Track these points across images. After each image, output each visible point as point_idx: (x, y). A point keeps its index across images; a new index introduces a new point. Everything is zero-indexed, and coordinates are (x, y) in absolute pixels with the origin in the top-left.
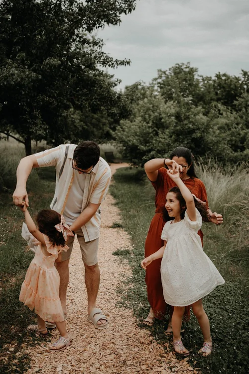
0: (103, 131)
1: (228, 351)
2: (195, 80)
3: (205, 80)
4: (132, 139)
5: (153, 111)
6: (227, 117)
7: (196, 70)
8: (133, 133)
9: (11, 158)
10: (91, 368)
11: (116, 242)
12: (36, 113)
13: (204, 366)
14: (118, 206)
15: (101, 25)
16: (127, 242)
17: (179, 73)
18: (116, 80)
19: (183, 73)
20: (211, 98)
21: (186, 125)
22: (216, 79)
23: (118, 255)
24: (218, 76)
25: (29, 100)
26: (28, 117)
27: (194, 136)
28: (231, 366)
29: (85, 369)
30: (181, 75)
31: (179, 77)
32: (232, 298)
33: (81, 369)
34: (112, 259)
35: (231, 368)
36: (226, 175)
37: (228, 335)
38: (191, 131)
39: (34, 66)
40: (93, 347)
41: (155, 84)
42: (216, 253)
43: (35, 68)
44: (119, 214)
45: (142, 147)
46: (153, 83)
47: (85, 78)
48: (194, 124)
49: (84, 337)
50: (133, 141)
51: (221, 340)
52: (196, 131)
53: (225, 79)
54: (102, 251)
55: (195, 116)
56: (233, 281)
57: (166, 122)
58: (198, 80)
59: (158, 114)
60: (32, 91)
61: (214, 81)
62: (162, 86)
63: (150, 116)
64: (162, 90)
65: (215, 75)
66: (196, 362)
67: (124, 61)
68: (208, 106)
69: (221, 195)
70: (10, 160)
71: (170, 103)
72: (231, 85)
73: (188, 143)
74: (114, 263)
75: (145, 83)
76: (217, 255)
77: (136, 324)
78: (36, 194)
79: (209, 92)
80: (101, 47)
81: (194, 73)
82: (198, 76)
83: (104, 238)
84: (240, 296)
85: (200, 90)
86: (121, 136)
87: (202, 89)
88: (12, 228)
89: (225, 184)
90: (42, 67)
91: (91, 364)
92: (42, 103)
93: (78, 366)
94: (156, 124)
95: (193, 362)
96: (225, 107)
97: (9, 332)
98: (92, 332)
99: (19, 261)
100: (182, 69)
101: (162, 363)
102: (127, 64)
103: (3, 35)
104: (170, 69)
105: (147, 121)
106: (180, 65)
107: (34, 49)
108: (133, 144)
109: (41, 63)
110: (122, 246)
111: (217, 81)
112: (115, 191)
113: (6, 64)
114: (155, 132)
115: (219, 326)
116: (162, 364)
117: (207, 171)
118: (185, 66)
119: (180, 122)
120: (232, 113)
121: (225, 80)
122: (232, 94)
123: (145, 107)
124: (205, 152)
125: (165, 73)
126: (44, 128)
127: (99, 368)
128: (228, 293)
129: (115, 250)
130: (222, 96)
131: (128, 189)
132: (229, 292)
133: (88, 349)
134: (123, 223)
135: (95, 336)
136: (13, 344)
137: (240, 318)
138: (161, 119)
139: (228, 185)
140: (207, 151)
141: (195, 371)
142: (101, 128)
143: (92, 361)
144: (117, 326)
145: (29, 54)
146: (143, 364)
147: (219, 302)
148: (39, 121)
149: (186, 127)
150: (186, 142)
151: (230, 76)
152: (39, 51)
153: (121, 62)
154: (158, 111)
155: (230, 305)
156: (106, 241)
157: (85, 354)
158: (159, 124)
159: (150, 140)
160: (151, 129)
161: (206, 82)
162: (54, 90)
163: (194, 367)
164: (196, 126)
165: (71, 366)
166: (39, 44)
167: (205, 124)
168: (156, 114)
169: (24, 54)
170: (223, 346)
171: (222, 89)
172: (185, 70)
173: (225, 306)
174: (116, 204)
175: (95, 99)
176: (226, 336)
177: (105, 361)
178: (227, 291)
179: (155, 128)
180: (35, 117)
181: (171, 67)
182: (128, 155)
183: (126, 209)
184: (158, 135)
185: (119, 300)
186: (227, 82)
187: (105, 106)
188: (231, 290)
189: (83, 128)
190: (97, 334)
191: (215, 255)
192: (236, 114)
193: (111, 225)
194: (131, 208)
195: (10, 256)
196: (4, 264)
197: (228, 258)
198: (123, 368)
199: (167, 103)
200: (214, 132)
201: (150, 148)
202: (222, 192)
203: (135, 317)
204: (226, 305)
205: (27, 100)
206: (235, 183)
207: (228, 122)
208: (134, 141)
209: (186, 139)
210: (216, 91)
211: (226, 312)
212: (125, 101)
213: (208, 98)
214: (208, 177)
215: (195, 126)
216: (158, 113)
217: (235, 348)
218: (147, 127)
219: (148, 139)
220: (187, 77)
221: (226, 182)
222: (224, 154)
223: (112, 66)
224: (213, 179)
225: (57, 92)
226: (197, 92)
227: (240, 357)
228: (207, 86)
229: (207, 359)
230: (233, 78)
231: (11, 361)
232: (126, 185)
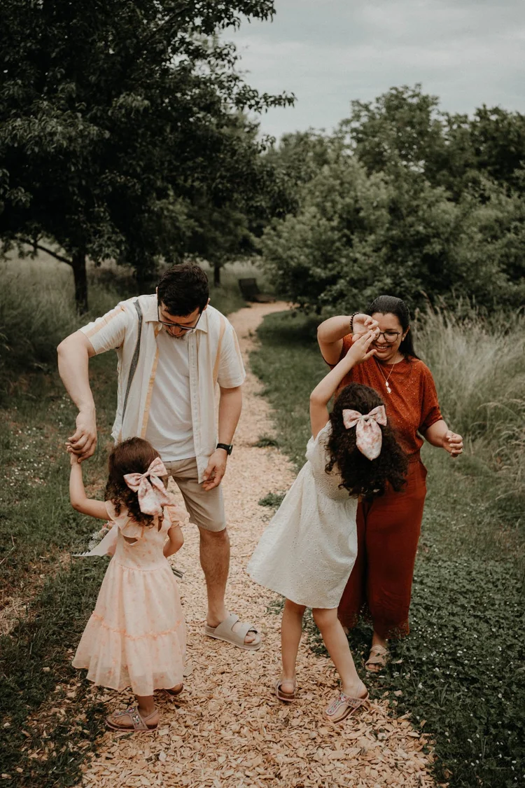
0: (236, 236)
1: (488, 701)
2: (431, 123)
3: (453, 123)
4: (297, 255)
5: (342, 195)
6: (500, 203)
7: (435, 101)
8: (299, 242)
9: (46, 297)
10: (223, 731)
11: (265, 477)
12: (100, 210)
13: (439, 731)
14: (267, 399)
15: (232, 21)
16: (288, 477)
17: (397, 108)
18: (265, 138)
19: (406, 108)
20: (466, 161)
21: (411, 226)
22: (478, 119)
23: (271, 505)
24: (482, 114)
25: (84, 183)
26: (82, 217)
27: (427, 249)
28: (493, 731)
29: (213, 733)
30: (403, 113)
31: (397, 117)
32: (499, 596)
33: (205, 734)
34: (260, 514)
35: (491, 734)
36: (493, 334)
37: (488, 670)
38: (422, 239)
39: (94, 111)
40: (225, 691)
41: (346, 132)
42: (468, 500)
43: (96, 114)
44: (272, 417)
45: (319, 270)
46: (341, 131)
47: (199, 132)
48: (427, 225)
49: (208, 672)
50: (298, 259)
51: (474, 681)
52: (432, 240)
53: (497, 120)
54: (239, 497)
55: (429, 206)
56: (502, 560)
57: (368, 217)
58: (437, 122)
59: (351, 201)
60: (90, 164)
61: (473, 125)
62: (360, 136)
63: (334, 203)
64: (361, 146)
65: (475, 111)
66: (424, 722)
67: (280, 98)
68: (458, 179)
69: (482, 377)
70: (44, 301)
71: (378, 176)
72: (509, 132)
73: (414, 266)
74: (262, 523)
75: (323, 130)
76: (471, 507)
77: (307, 646)
78: (99, 374)
79: (463, 149)
80: (233, 64)
81: (430, 109)
82: (439, 113)
83: (240, 468)
84: (514, 592)
85: (442, 146)
86: (275, 247)
87: (447, 143)
88: (55, 450)
89: (491, 353)
90: (110, 113)
91: (223, 723)
92: (110, 189)
93: (198, 727)
94: (349, 222)
95: (418, 723)
96: (496, 182)
97: (64, 661)
98: (222, 663)
99: (74, 520)
100: (404, 99)
101: (358, 723)
102: (287, 104)
103: (29, 45)
104: (378, 100)
105: (329, 216)
106: (401, 89)
107: (93, 74)
108: (299, 264)
109: (109, 103)
110: (278, 485)
111: (479, 124)
112: (262, 364)
113: (38, 112)
114: (344, 239)
115: (470, 652)
116: (360, 726)
117: (453, 326)
118: (410, 93)
119: (399, 219)
120: (509, 196)
121: (497, 122)
122: (512, 153)
123: (323, 185)
124: (451, 283)
125: (366, 107)
126: (115, 241)
127: (239, 733)
128: (490, 586)
129: (264, 495)
130: (490, 157)
131: (289, 360)
132: (493, 583)
133: (216, 695)
134: (279, 435)
135: (228, 671)
136: (73, 684)
137: (514, 637)
138: (358, 211)
139: (498, 357)
140: (456, 282)
141: (422, 740)
142: (230, 233)
143: (225, 718)
144: (270, 651)
145: (82, 84)
146: (323, 726)
147: (473, 604)
148: (106, 227)
149: (412, 231)
150: (410, 263)
151: (509, 112)
152: (103, 78)
153: (276, 99)
154: (352, 193)
155: (495, 610)
156: (246, 474)
157: (212, 705)
158: (354, 223)
159: (336, 257)
160: (336, 232)
161: (455, 127)
162: (134, 159)
163: (421, 731)
164: (432, 228)
165: (186, 727)
166: (104, 63)
167: (452, 225)
168: (348, 200)
169: (73, 86)
170: (477, 691)
171: (490, 143)
172: (410, 100)
173: (484, 612)
174: (264, 394)
175: (222, 177)
176: (483, 673)
177: (251, 720)
178: (489, 581)
179: (346, 231)
180: (98, 219)
181: (379, 95)
182: (288, 288)
183: (284, 405)
184: (351, 246)
185: (274, 599)
186: (501, 125)
187: (241, 193)
188: (498, 580)
189: (195, 233)
190: (232, 665)
191: (467, 504)
192: (519, 197)
193: (255, 440)
194: (294, 403)
195: (57, 508)
196: (45, 526)
197: (493, 512)
198: (285, 732)
199: (372, 177)
200: (471, 238)
201: (334, 272)
202: (485, 370)
203: (306, 634)
204: (486, 609)
205: (81, 182)
206: (511, 353)
207: (500, 215)
208: (301, 257)
209: (411, 257)
210: (477, 146)
211: (485, 625)
212: (283, 180)
213: (458, 163)
214: (457, 338)
215: (430, 230)
216: (352, 198)
217: (500, 696)
218: (329, 228)
219: (330, 253)
220: (413, 117)
221: (494, 350)
222: (491, 288)
223: (257, 106)
224: (467, 342)
225: (141, 163)
226: (437, 148)
227: (510, 713)
228: (458, 135)
229: (447, 717)
230: (515, 118)
231: (73, 716)
232: (286, 351)
